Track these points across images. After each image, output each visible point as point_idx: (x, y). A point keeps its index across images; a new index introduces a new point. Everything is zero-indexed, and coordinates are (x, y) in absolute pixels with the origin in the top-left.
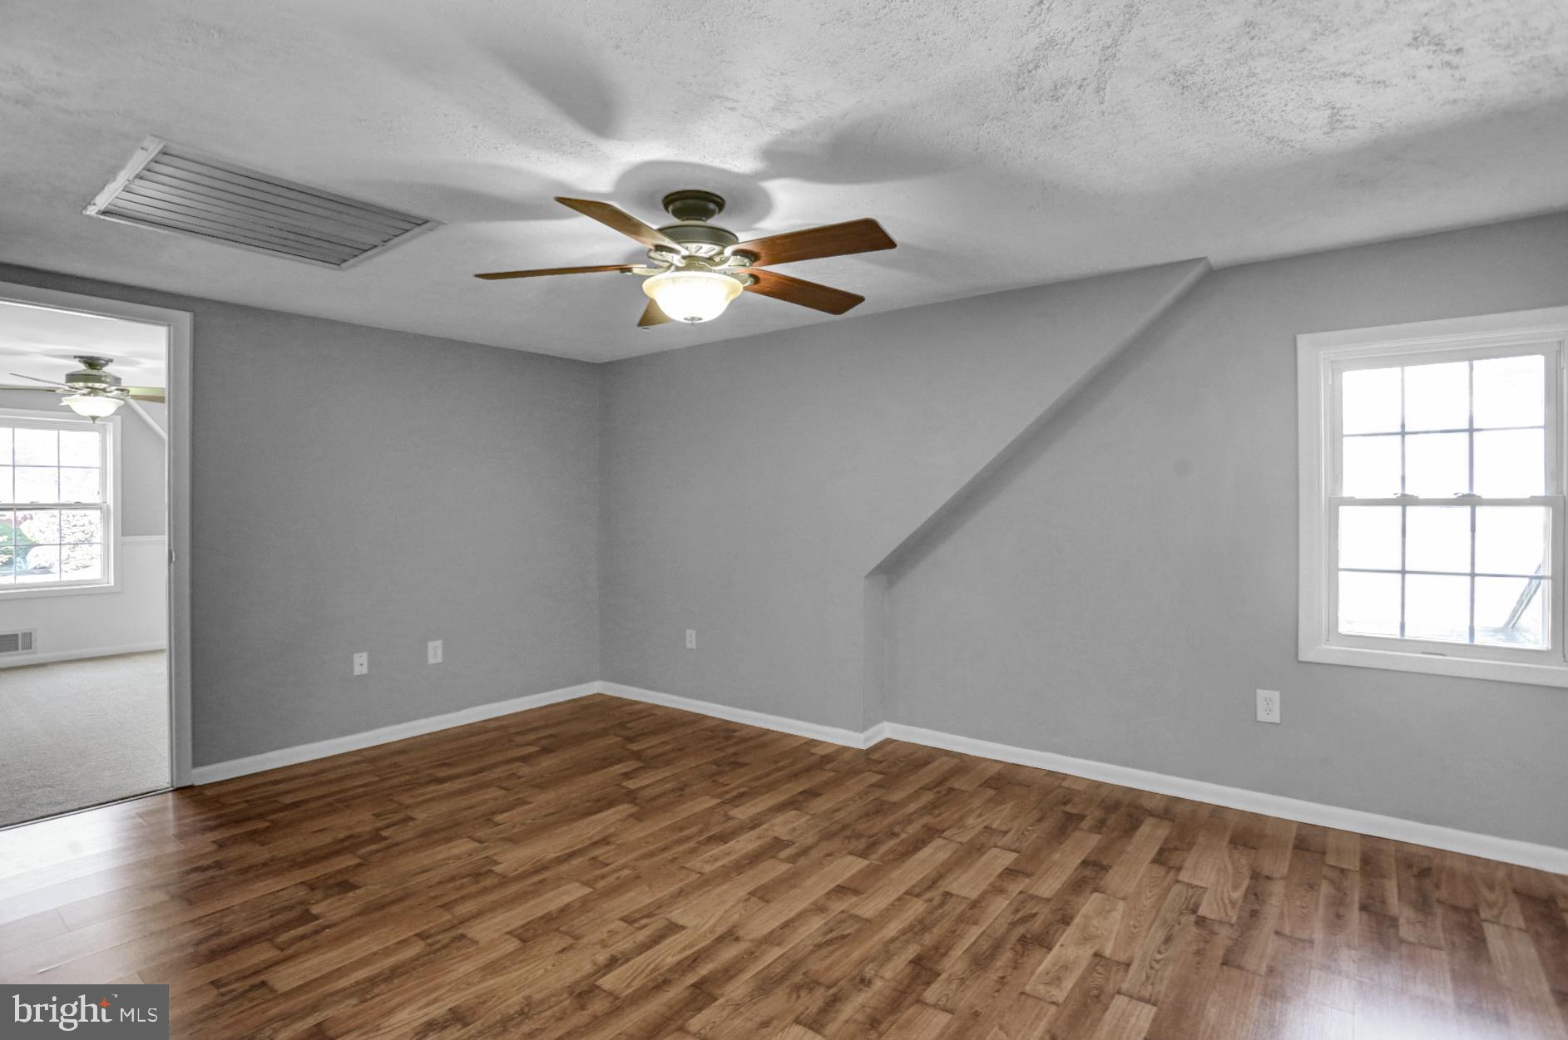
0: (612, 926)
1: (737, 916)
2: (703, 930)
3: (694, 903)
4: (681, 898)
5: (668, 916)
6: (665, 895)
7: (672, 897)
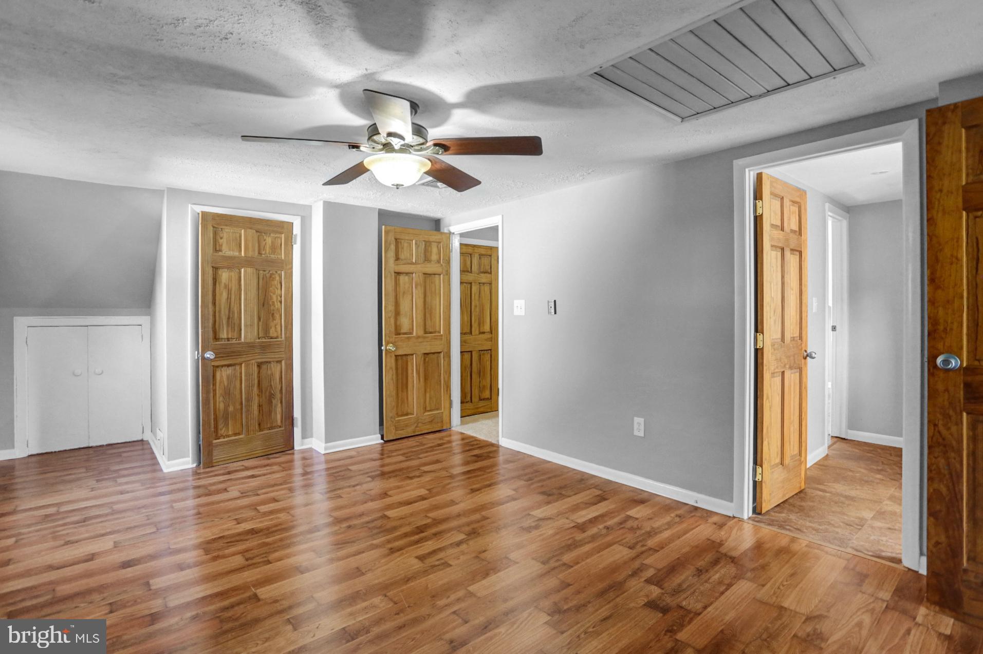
0: (457, 562)
1: (383, 561)
2: (406, 555)
3: (402, 572)
4: (409, 576)
5: (422, 565)
6: (419, 579)
7: (415, 578)
